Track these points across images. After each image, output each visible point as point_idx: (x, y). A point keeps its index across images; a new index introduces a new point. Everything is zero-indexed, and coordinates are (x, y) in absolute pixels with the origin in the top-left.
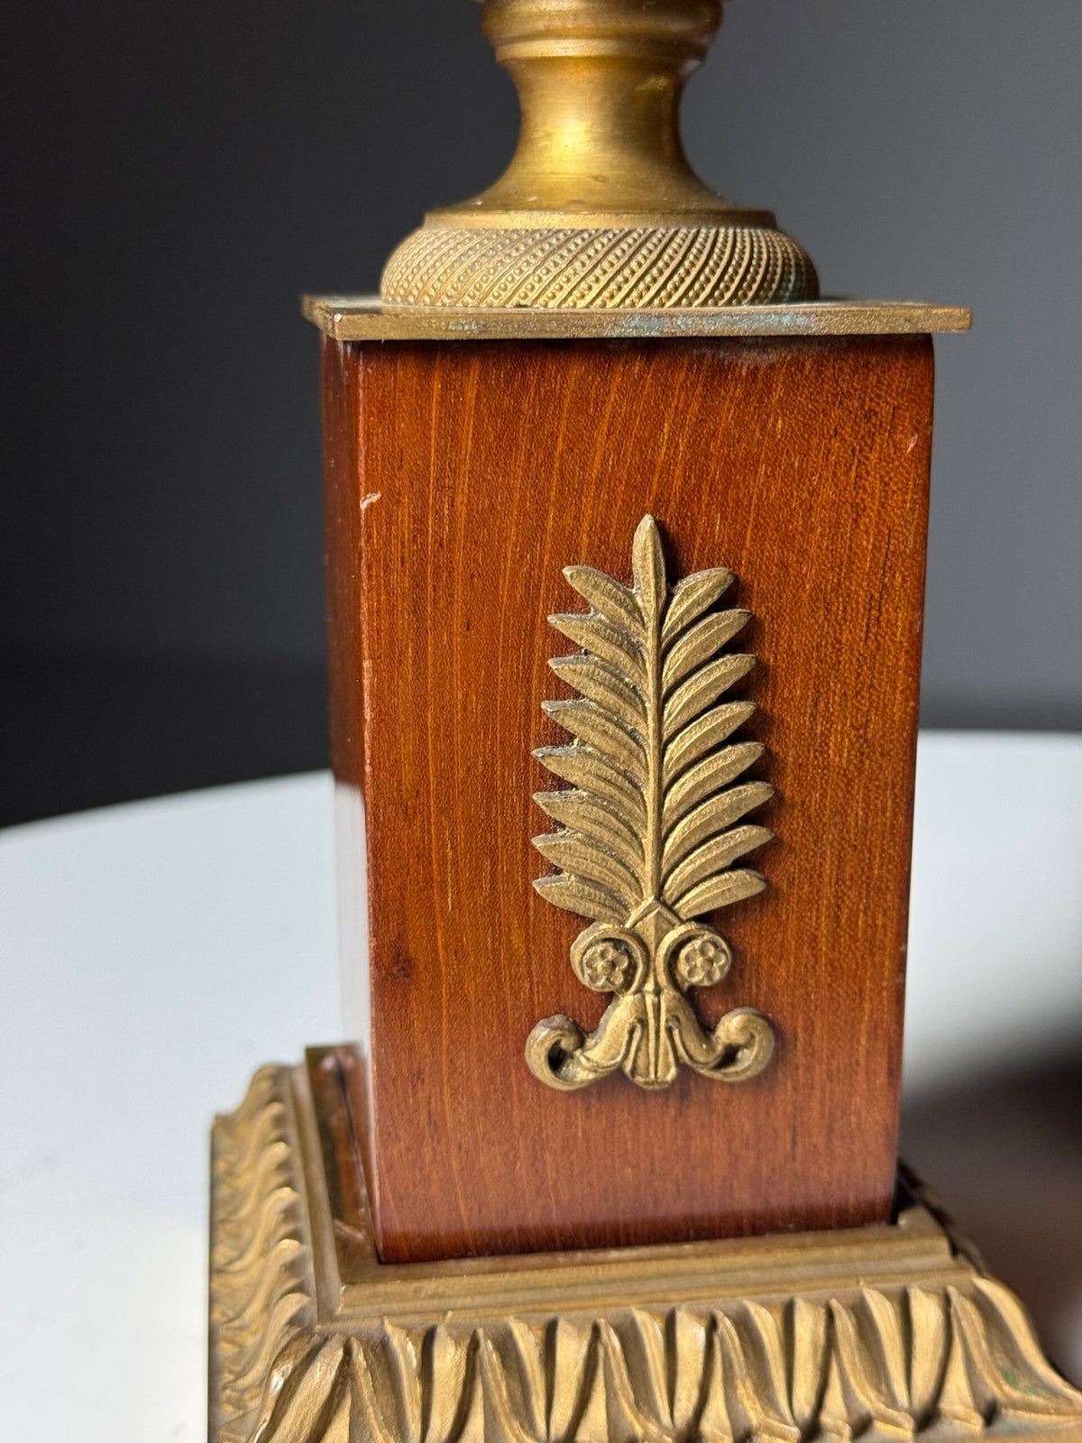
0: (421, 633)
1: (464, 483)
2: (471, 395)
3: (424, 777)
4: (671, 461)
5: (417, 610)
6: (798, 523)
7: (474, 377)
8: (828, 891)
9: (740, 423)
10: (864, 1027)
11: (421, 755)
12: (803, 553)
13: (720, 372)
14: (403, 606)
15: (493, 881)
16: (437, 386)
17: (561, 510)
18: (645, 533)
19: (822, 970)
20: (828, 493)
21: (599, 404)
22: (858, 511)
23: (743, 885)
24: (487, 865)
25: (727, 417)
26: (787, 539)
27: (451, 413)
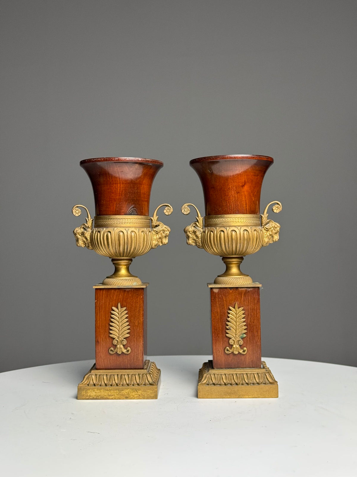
0: (100, 312)
1: (104, 300)
2: (104, 292)
3: (100, 325)
4: (121, 298)
5: (100, 310)
6: (132, 304)
7: (104, 291)
8: (136, 337)
9: (127, 295)
10: (140, 350)
11: (100, 323)
12: (133, 306)
13: (125, 291)
14: (98, 310)
15: (106, 335)
16: (101, 292)
17: (112, 302)
18: (119, 304)
19: (136, 344)
20: (134, 301)
21: (115, 293)
22: (137, 303)
23: (128, 335)
24: (105, 333)
25: (126, 294)
26: (131, 305)
27: (103, 294)
